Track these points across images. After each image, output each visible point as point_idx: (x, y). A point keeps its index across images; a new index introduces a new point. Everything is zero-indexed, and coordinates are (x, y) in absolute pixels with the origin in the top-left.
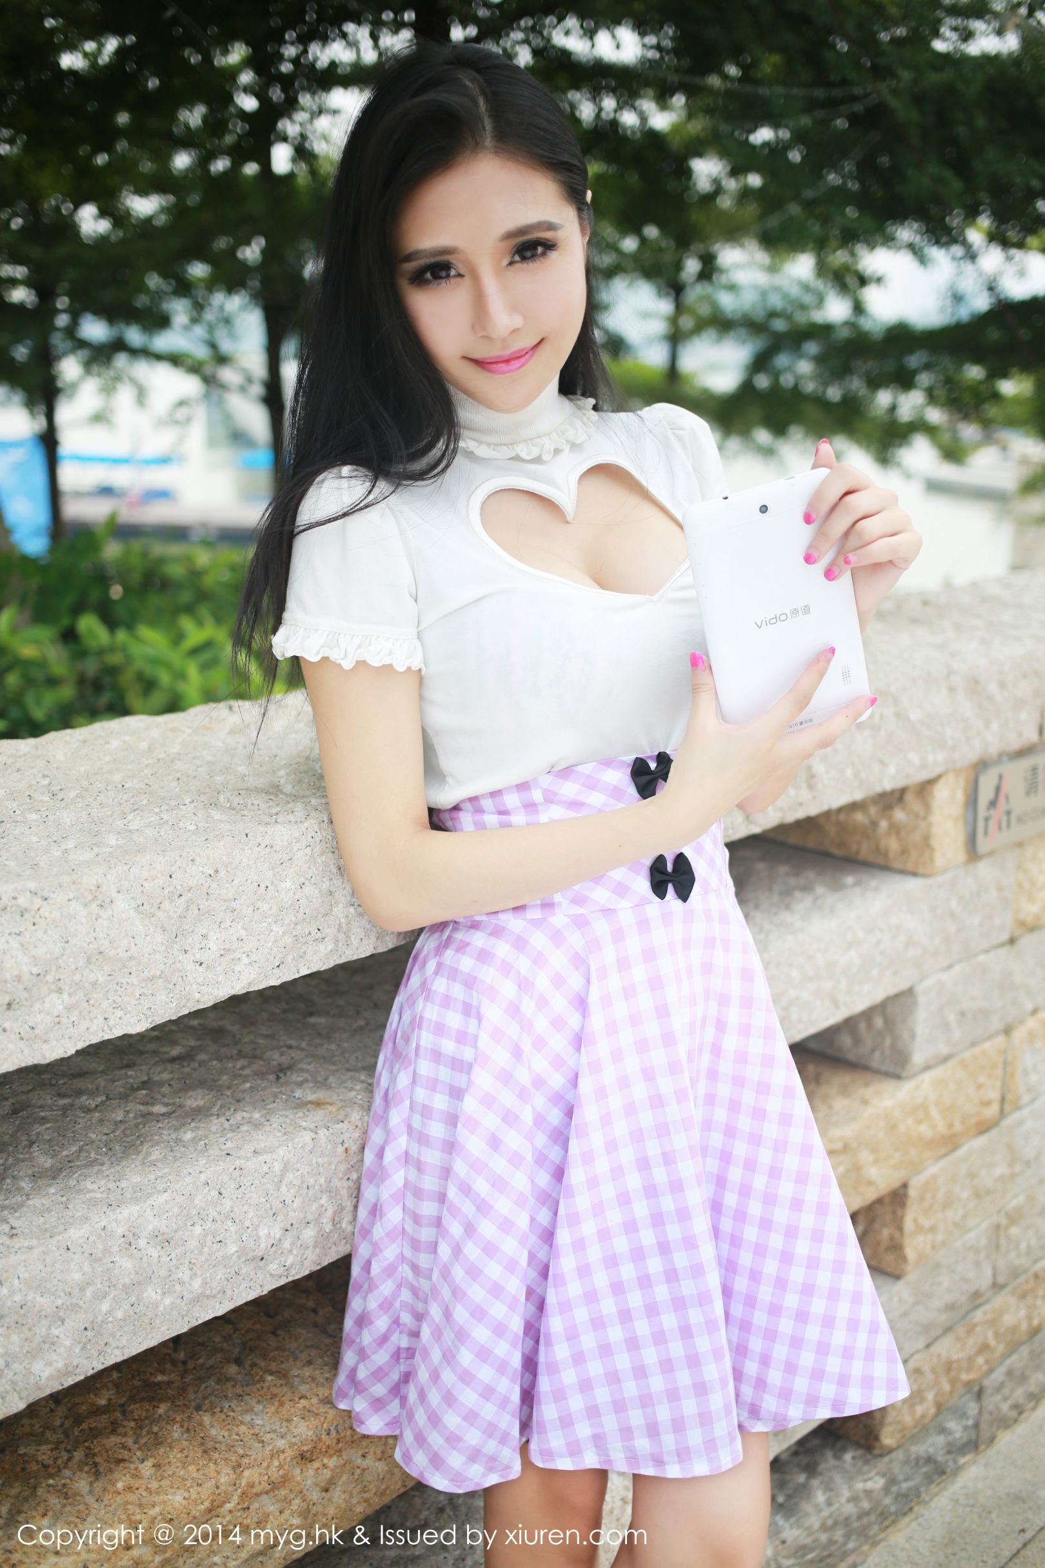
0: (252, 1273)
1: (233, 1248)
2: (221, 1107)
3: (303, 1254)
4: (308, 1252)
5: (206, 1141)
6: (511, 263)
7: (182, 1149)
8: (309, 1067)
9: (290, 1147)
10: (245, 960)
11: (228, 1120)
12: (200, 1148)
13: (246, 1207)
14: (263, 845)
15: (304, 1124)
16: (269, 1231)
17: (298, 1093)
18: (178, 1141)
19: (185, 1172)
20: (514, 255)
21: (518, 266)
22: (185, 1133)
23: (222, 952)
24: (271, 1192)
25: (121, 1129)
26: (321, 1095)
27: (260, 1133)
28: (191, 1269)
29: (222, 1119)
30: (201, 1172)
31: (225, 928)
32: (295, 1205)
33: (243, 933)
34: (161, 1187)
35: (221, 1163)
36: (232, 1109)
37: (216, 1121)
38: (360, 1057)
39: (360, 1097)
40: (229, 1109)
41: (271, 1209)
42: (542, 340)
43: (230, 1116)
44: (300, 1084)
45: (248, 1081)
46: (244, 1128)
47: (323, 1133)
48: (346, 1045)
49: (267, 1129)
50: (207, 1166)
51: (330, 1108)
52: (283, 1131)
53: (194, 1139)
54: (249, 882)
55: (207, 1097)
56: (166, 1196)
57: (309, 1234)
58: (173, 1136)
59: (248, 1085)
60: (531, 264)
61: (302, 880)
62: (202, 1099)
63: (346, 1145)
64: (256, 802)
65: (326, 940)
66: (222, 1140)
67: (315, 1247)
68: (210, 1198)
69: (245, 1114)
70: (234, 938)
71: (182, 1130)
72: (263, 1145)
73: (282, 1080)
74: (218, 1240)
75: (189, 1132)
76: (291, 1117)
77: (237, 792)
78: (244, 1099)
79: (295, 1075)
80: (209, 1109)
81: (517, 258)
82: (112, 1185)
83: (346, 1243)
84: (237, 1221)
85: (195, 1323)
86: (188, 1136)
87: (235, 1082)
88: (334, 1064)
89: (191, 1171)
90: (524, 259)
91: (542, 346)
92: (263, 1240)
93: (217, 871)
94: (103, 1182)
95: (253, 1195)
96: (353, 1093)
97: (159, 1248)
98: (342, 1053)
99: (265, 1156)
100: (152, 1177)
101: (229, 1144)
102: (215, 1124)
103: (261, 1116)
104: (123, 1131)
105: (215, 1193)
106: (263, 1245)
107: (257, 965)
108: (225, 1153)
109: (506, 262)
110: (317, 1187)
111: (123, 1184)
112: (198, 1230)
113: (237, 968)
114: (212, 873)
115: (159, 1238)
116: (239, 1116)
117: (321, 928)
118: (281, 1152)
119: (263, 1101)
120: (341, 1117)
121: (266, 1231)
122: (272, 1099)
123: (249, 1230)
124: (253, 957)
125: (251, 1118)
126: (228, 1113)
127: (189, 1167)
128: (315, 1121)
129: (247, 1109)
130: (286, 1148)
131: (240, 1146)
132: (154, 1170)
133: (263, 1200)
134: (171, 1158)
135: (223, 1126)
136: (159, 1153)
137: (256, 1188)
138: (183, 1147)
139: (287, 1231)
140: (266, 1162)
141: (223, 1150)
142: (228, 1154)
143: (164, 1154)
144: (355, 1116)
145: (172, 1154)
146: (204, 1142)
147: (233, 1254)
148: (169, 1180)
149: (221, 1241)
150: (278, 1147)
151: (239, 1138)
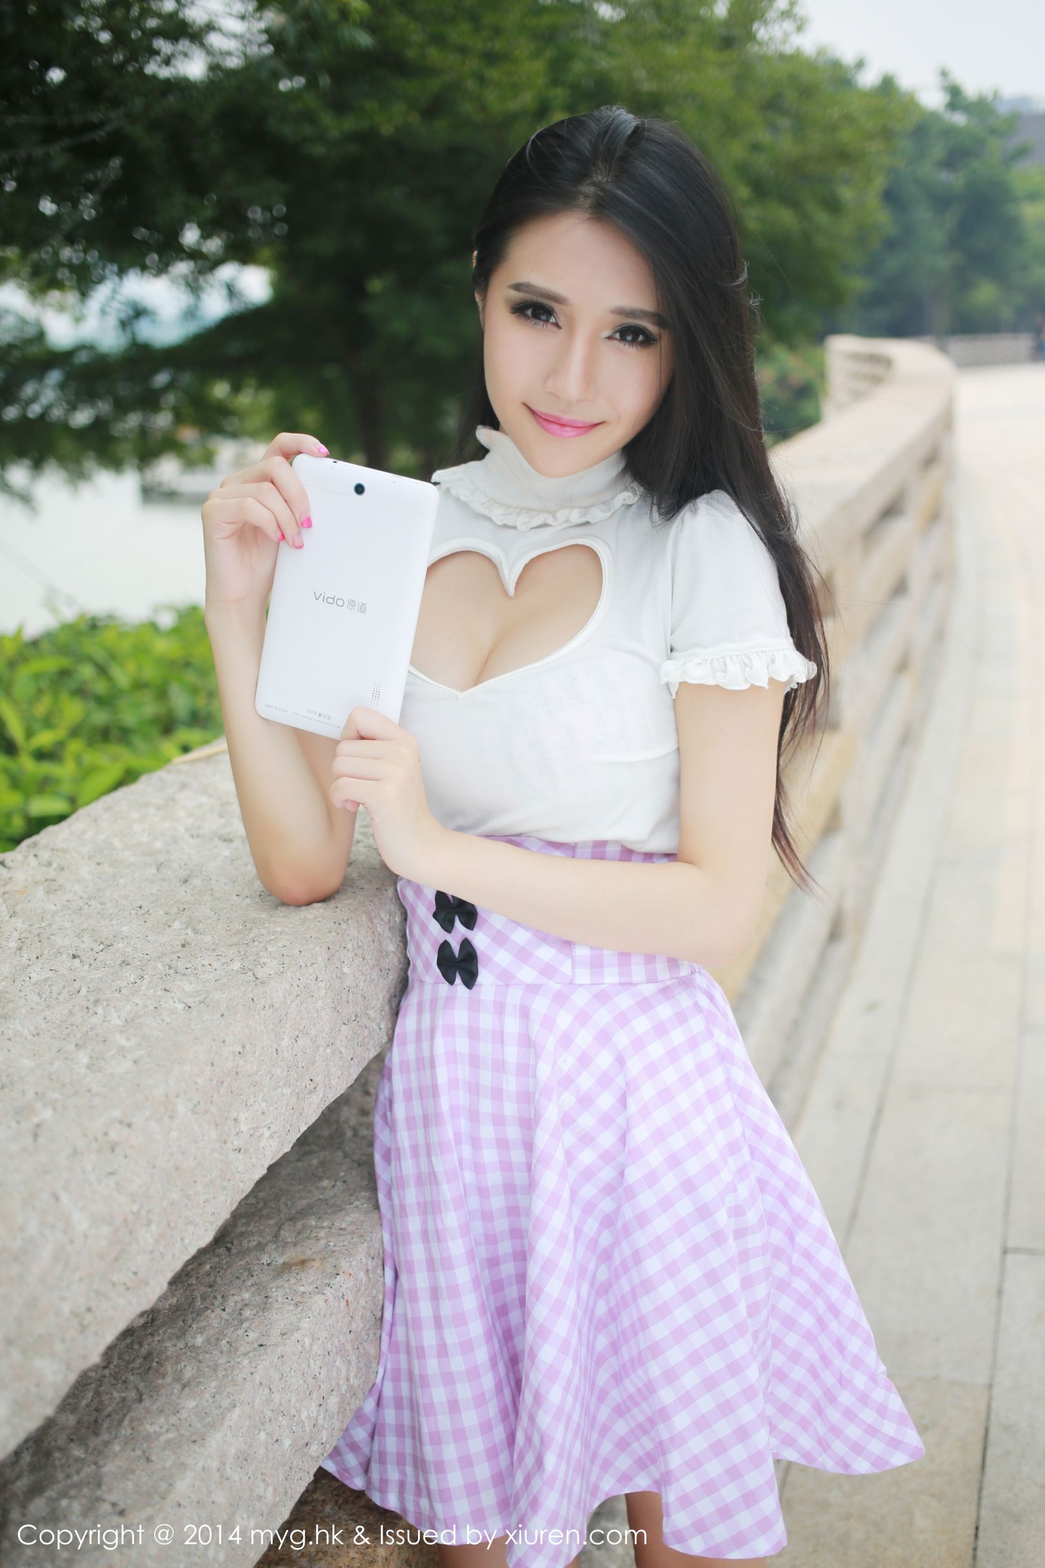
0: (301, 1463)
1: (287, 1443)
2: (204, 1299)
3: (332, 1424)
4: (335, 1421)
5: (227, 1339)
7: (207, 1356)
8: (250, 1229)
9: (311, 1317)
10: (267, 1134)
11: (224, 1310)
12: (225, 1349)
13: (289, 1395)
14: (267, 1006)
15: (302, 1289)
16: (308, 1412)
17: (265, 1259)
18: (194, 1348)
19: (239, 1379)
22: (194, 1338)
23: (252, 1132)
24: (306, 1370)
25: (116, 1356)
26: (291, 1254)
27: (274, 1312)
28: (264, 1481)
29: (218, 1311)
30: (252, 1374)
31: (251, 1105)
32: (322, 1376)
33: (264, 1104)
34: (226, 1403)
35: (265, 1357)
36: (219, 1297)
37: (213, 1315)
38: (289, 1203)
39: (332, 1244)
40: (216, 1298)
41: (308, 1388)
43: (222, 1304)
44: (261, 1247)
45: (206, 1264)
46: (247, 1313)
47: (328, 1291)
48: (261, 1194)
49: (276, 1305)
50: (254, 1364)
51: (317, 1264)
52: (293, 1302)
53: (208, 1341)
54: (266, 1049)
55: (179, 1294)
56: (237, 1411)
57: (333, 1400)
58: (181, 1345)
59: (208, 1267)
61: (296, 1033)
62: (173, 1295)
63: (346, 1298)
64: (206, 962)
65: (318, 1089)
66: (241, 1332)
67: (338, 1413)
68: (264, 1398)
69: (237, 1298)
70: (259, 1113)
71: (188, 1335)
72: (282, 1324)
73: (234, 1251)
74: (275, 1440)
75: (199, 1336)
76: (286, 1285)
77: (175, 956)
78: (214, 1282)
79: (246, 1241)
80: (191, 1303)
82: (173, 1420)
83: (356, 1399)
84: (285, 1413)
86: (199, 1340)
88: (268, 1217)
89: (244, 1376)
92: (307, 1424)
93: (244, 1047)
94: (162, 1420)
95: (293, 1380)
96: (323, 1242)
97: (239, 1469)
98: (265, 1204)
99: (296, 1335)
100: (207, 1396)
101: (252, 1335)
102: (214, 1319)
103: (253, 1295)
104: (120, 1358)
105: (267, 1391)
106: (307, 1429)
107: (277, 1135)
108: (256, 1345)
110: (334, 1350)
111: (184, 1414)
112: (263, 1436)
113: (262, 1144)
114: (239, 1049)
115: (240, 1459)
116: (230, 1303)
117: (312, 1078)
118: (306, 1325)
119: (238, 1278)
120: (330, 1270)
121: (306, 1414)
122: (246, 1273)
123: (296, 1418)
124: (274, 1129)
125: (243, 1300)
126: (217, 1303)
127: (235, 1372)
128: (312, 1283)
129: (232, 1292)
130: (308, 1319)
131: (264, 1333)
132: (202, 1388)
133: (301, 1382)
134: (207, 1369)
135: (225, 1318)
136: (189, 1368)
137: (295, 1371)
138: (207, 1353)
139: (320, 1405)
140: (298, 1341)
141: (253, 1343)
142: (261, 1345)
143: (195, 1368)
144: (344, 1264)
145: (203, 1365)
146: (224, 1342)
147: (287, 1450)
148: (228, 1393)
149: (277, 1440)
150: (299, 1322)
151: (253, 1325)
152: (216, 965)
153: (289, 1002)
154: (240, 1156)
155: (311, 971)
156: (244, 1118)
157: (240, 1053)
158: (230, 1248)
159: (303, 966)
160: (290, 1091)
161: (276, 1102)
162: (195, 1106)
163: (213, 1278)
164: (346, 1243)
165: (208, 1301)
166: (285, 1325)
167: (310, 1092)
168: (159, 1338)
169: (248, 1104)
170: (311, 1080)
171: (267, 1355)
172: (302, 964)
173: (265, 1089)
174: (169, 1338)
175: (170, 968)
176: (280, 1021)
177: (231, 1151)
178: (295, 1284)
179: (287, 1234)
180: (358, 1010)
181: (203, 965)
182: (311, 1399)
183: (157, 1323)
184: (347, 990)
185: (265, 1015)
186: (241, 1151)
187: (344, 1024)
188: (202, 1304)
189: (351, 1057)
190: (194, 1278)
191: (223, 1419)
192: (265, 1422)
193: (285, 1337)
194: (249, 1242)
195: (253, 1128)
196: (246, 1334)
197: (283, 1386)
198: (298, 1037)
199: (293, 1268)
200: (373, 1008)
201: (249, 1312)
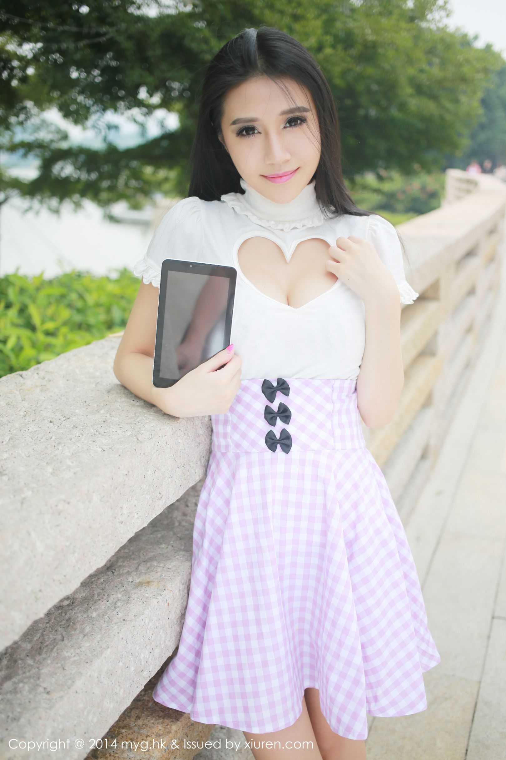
0: (138, 680)
1: (132, 669)
2: (98, 595)
3: (155, 662)
4: (157, 661)
5: (108, 615)
6: (285, 127)
8: (124, 564)
9: (150, 609)
10: (136, 516)
11: (108, 601)
12: (106, 620)
13: (135, 645)
14: (142, 454)
15: (147, 595)
17: (130, 579)
18: (91, 618)
19: (112, 635)
20: (286, 124)
21: (288, 129)
22: (92, 613)
23: (129, 514)
24: (145, 635)
25: (53, 618)
26: (143, 578)
27: (132, 605)
28: (119, 686)
29: (105, 602)
30: (118, 633)
32: (152, 638)
33: (136, 502)
34: (104, 646)
36: (106, 595)
37: (102, 603)
38: (144, 554)
39: (163, 575)
40: (104, 595)
41: (145, 644)
42: (298, 168)
43: (107, 598)
44: (129, 573)
45: (101, 578)
46: (119, 604)
47: (159, 597)
48: (132, 548)
49: (133, 602)
50: (120, 629)
51: (155, 584)
52: (142, 601)
53: (99, 615)
54: (139, 474)
55: (86, 591)
56: (109, 650)
57: (157, 651)
58: (85, 616)
59: (102, 580)
60: (294, 128)
61: (155, 469)
62: (84, 592)
63: (168, 602)
65: (163, 498)
66: (115, 613)
67: (159, 658)
68: (123, 645)
69: (115, 596)
70: (133, 506)
71: (89, 611)
72: (135, 611)
73: (116, 574)
74: (127, 667)
75: (94, 613)
76: (139, 592)
78: (105, 588)
79: (122, 570)
80: (92, 597)
81: (288, 125)
82: (78, 651)
83: (168, 652)
84: (133, 654)
85: (120, 714)
86: (94, 615)
87: (93, 579)
88: (134, 559)
89: (114, 633)
90: (291, 126)
91: (298, 171)
92: (143, 661)
93: (129, 472)
94: (72, 650)
95: (138, 638)
96: (159, 574)
97: (108, 679)
98: (133, 553)
99: (141, 617)
100: (96, 641)
101: (120, 615)
102: (103, 605)
103: (122, 596)
104: (55, 619)
105: (125, 642)
106: (143, 663)
107: (141, 517)
108: (122, 620)
109: (282, 126)
110: (160, 627)
111: (83, 649)
112: (121, 664)
113: (133, 521)
114: (126, 473)
115: (109, 673)
116: (111, 599)
118: (147, 613)
119: (116, 587)
120: (161, 587)
121: (143, 656)
122: (120, 585)
123: (138, 657)
124: (140, 514)
125: (117, 598)
126: (105, 598)
127: (110, 631)
128: (152, 593)
129: (112, 593)
130: (148, 610)
131: (126, 614)
132: (93, 637)
133: (142, 640)
134: (96, 629)
135: (108, 605)
136: (88, 627)
137: (139, 634)
138: (97, 621)
139: (150, 653)
140: (142, 620)
141: (120, 619)
142: (124, 620)
143: (91, 627)
144: (169, 586)
145: (94, 626)
146: (106, 616)
147: (132, 672)
148: (106, 641)
149: (128, 667)
150: (144, 611)
151: (121, 610)
152: (119, 432)
153: (153, 453)
154: (122, 525)
155: (164, 439)
156: (125, 507)
157: (126, 475)
158: (114, 572)
159: (161, 436)
160: (149, 497)
161: (142, 501)
162: (102, 498)
163: (104, 586)
164: (170, 575)
165: (100, 596)
166: (137, 612)
167: (159, 499)
168: (75, 612)
169: (128, 501)
170: (160, 493)
171: (126, 625)
172: (160, 435)
173: (137, 494)
174: (80, 612)
175: (97, 431)
176: (148, 462)
177: (118, 522)
178: (144, 592)
179: (142, 568)
180: (185, 462)
181: (113, 432)
182: (147, 649)
183: (74, 604)
184: (180, 450)
185: (141, 458)
186: (123, 523)
187: (178, 468)
188: (97, 597)
189: (180, 485)
190: (95, 585)
191: (102, 653)
192: (123, 657)
193: (136, 617)
194: (123, 570)
195: (130, 513)
196: (117, 614)
197: (133, 641)
198: (155, 471)
199: (143, 585)
200: (192, 461)
201: (120, 604)
